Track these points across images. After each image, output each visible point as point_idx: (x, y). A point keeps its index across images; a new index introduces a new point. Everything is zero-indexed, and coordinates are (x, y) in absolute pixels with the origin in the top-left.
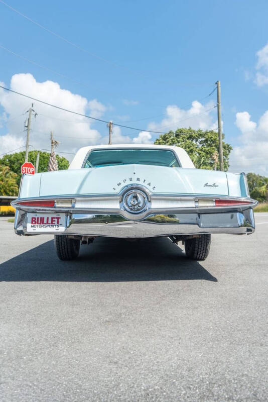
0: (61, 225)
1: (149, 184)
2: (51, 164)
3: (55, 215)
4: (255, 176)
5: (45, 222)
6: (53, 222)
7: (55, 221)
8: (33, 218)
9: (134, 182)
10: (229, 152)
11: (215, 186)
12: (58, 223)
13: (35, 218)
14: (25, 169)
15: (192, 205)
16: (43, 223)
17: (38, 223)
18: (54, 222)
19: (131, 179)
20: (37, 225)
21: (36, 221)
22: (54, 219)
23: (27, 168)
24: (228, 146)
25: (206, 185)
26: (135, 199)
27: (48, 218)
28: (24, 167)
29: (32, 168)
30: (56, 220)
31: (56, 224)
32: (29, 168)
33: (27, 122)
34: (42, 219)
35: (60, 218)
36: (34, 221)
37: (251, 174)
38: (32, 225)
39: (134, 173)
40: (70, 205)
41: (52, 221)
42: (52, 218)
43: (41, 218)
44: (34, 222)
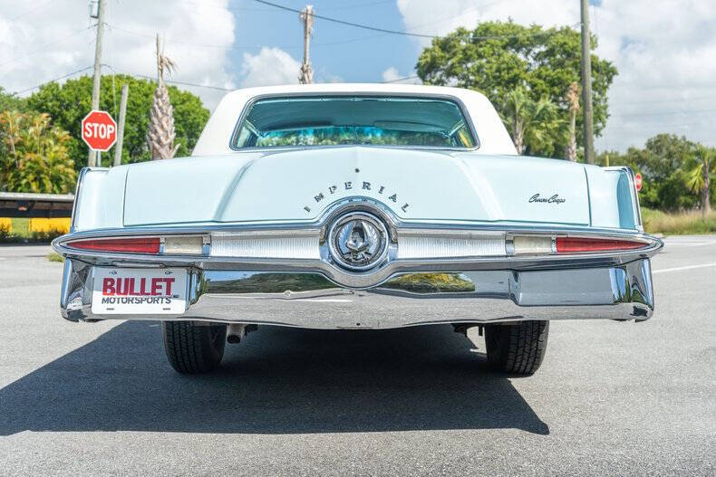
0: (175, 297)
1: (394, 198)
2: (157, 116)
3: (161, 274)
4: (674, 141)
5: (137, 289)
6: (158, 291)
7: (160, 287)
8: (106, 280)
9: (357, 191)
10: (610, 80)
11: (558, 201)
12: (168, 292)
13: (112, 280)
14: (92, 129)
15: (498, 250)
16: (132, 293)
17: (119, 293)
18: (157, 289)
19: (348, 185)
20: (116, 296)
21: (115, 286)
22: (158, 284)
23: (96, 125)
24: (608, 64)
25: (536, 199)
26: (357, 236)
27: (143, 281)
28: (88, 124)
29: (109, 126)
30: (164, 285)
31: (164, 294)
32: (103, 125)
33: (96, 5)
34: (130, 283)
35: (173, 280)
36: (111, 287)
37: (666, 136)
38: (106, 297)
39: (357, 171)
40: (197, 250)
41: (154, 287)
42: (154, 281)
43: (127, 280)
44: (109, 291)
